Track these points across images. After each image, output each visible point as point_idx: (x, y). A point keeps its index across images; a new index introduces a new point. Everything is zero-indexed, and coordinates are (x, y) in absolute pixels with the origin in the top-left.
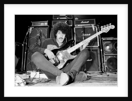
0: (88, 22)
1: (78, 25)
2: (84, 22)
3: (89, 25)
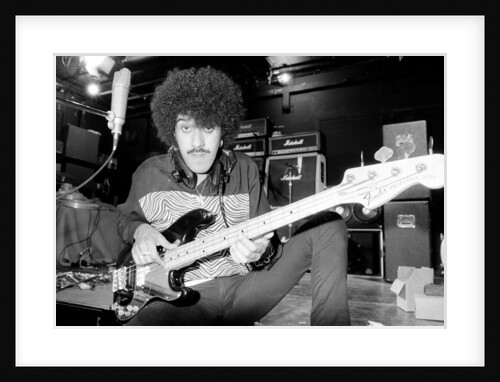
0: (301, 142)
2: (292, 143)
3: (304, 149)
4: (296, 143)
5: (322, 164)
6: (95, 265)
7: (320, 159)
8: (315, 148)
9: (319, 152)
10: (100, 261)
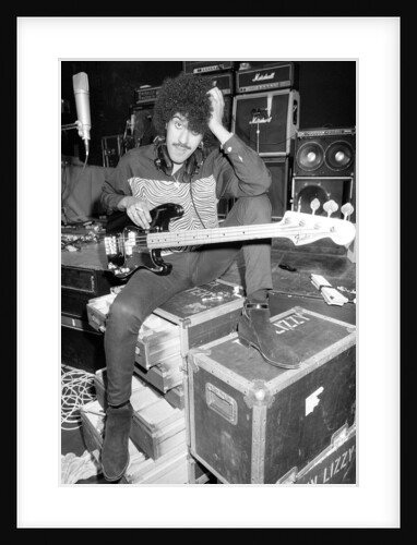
0: (272, 76)
1: (248, 89)
2: (262, 78)
3: (275, 85)
4: (266, 77)
5: (295, 103)
6: (72, 224)
7: (293, 96)
8: (288, 83)
9: (291, 88)
10: (75, 219)
